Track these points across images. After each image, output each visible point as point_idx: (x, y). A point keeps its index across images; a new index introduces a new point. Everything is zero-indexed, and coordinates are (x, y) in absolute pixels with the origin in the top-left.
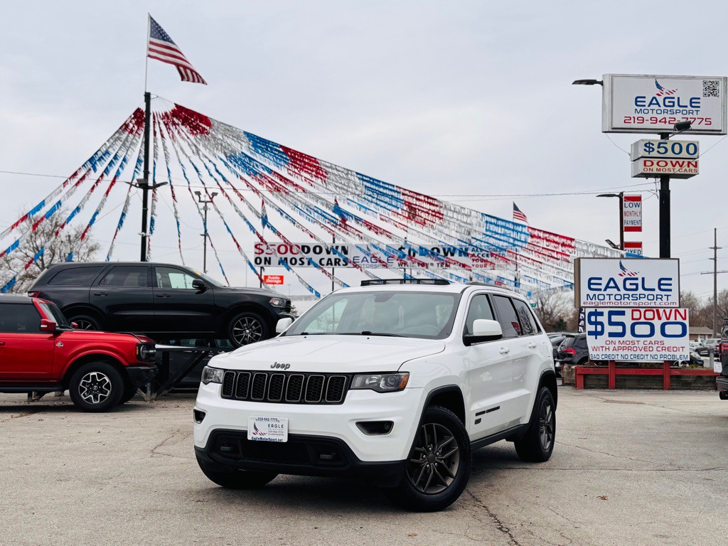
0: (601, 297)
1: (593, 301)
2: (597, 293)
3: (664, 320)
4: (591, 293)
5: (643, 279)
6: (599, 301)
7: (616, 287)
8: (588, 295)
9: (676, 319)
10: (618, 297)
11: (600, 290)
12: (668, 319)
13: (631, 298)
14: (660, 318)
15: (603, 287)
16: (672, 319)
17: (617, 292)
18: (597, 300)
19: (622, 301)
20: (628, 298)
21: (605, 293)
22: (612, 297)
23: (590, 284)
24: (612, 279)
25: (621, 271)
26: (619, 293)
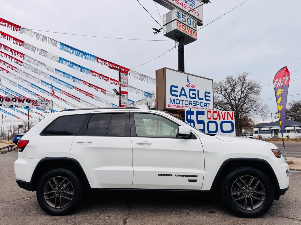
0: (178, 102)
1: (174, 104)
2: (176, 98)
3: (222, 120)
4: (173, 98)
5: (198, 90)
6: (176, 105)
7: (185, 95)
8: (170, 99)
9: (228, 119)
10: (187, 103)
11: (177, 96)
12: (224, 119)
13: (193, 104)
14: (220, 119)
15: (178, 94)
16: (226, 120)
17: (186, 99)
18: (176, 104)
19: (188, 105)
20: (191, 104)
21: (180, 99)
22: (184, 102)
23: (171, 90)
24: (183, 89)
25: (187, 84)
26: (187, 99)
